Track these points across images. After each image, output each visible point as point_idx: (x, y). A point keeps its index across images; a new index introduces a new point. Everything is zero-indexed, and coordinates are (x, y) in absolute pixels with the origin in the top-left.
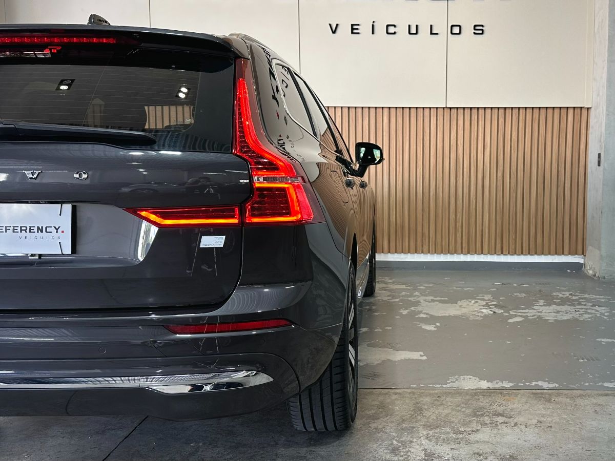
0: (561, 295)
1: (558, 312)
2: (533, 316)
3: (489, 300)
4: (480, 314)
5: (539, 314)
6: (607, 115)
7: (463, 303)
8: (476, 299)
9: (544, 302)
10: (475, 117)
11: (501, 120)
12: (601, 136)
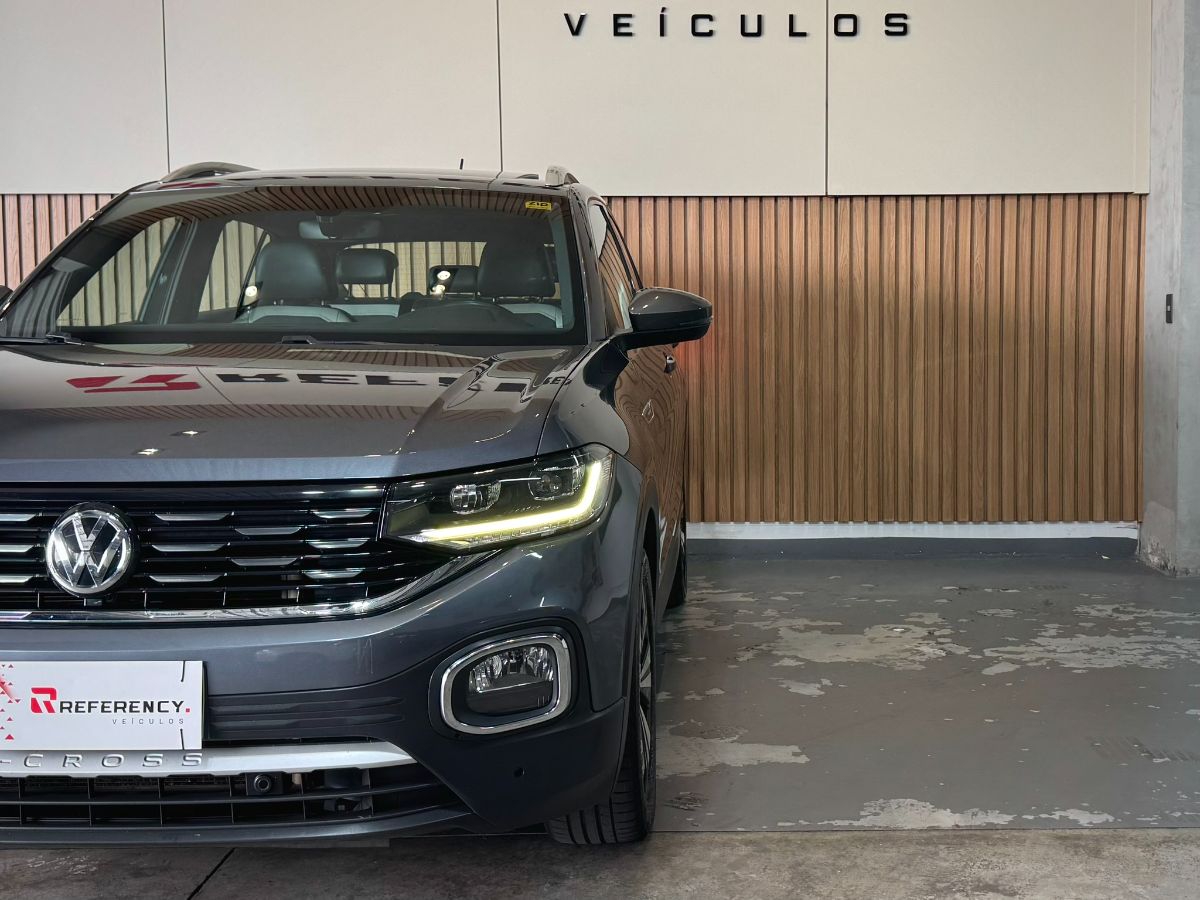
0: (1094, 613)
1: (1093, 650)
2: (1037, 660)
3: (935, 624)
4: (917, 658)
5: (1051, 655)
6: (1186, 210)
7: (879, 631)
8: (905, 623)
9: (1059, 628)
10: (890, 217)
11: (949, 223)
12: (1172, 257)
